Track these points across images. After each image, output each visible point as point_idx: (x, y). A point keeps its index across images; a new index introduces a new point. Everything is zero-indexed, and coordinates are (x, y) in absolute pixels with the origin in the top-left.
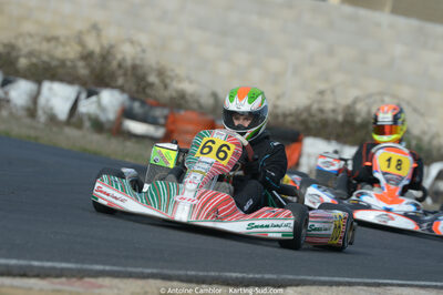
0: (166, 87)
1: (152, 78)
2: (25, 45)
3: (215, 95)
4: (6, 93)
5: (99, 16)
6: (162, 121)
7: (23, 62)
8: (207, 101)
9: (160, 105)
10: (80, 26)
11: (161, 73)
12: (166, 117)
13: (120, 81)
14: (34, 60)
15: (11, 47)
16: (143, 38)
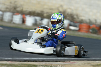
0: (78, 18)
1: (75, 17)
2: (45, 11)
3: (89, 20)
4: (42, 22)
5: (62, 3)
6: (78, 26)
7: (45, 15)
8: (88, 21)
9: (77, 22)
10: (57, 6)
11: (77, 15)
12: (79, 25)
13: (68, 18)
14: (48, 14)
15: (42, 12)
16: (72, 8)
